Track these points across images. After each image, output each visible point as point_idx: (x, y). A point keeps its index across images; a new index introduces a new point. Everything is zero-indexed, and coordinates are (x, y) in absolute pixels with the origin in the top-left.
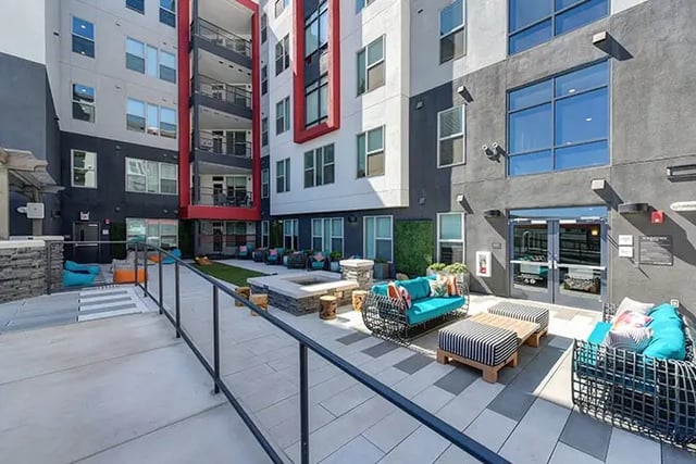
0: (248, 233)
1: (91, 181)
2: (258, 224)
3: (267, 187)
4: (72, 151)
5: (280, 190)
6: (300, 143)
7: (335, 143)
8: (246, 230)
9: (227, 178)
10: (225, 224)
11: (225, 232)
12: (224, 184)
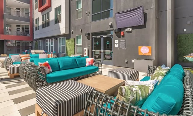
2: (32, 42)
5: (36, 29)
6: (41, 12)
7: (50, 12)
8: (29, 45)
9: (22, 26)
10: (21, 43)
11: (21, 45)
12: (21, 28)
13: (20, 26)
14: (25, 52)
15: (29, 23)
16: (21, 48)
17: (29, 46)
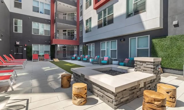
0: (75, 50)
1: (20, 31)
2: (78, 46)
3: (82, 32)
4: (14, 19)
5: (87, 31)
6: (96, 10)
7: (114, 4)
8: (74, 49)
9: (68, 30)
10: (67, 47)
11: (67, 50)
12: (67, 32)
13: (66, 31)
14: (73, 57)
15: (75, 26)
16: (66, 52)
17: (74, 51)
